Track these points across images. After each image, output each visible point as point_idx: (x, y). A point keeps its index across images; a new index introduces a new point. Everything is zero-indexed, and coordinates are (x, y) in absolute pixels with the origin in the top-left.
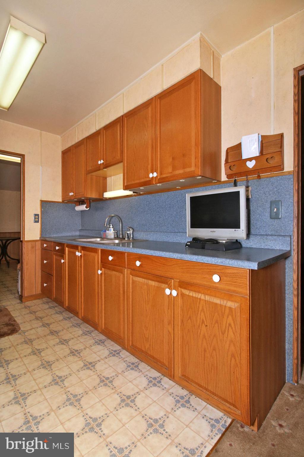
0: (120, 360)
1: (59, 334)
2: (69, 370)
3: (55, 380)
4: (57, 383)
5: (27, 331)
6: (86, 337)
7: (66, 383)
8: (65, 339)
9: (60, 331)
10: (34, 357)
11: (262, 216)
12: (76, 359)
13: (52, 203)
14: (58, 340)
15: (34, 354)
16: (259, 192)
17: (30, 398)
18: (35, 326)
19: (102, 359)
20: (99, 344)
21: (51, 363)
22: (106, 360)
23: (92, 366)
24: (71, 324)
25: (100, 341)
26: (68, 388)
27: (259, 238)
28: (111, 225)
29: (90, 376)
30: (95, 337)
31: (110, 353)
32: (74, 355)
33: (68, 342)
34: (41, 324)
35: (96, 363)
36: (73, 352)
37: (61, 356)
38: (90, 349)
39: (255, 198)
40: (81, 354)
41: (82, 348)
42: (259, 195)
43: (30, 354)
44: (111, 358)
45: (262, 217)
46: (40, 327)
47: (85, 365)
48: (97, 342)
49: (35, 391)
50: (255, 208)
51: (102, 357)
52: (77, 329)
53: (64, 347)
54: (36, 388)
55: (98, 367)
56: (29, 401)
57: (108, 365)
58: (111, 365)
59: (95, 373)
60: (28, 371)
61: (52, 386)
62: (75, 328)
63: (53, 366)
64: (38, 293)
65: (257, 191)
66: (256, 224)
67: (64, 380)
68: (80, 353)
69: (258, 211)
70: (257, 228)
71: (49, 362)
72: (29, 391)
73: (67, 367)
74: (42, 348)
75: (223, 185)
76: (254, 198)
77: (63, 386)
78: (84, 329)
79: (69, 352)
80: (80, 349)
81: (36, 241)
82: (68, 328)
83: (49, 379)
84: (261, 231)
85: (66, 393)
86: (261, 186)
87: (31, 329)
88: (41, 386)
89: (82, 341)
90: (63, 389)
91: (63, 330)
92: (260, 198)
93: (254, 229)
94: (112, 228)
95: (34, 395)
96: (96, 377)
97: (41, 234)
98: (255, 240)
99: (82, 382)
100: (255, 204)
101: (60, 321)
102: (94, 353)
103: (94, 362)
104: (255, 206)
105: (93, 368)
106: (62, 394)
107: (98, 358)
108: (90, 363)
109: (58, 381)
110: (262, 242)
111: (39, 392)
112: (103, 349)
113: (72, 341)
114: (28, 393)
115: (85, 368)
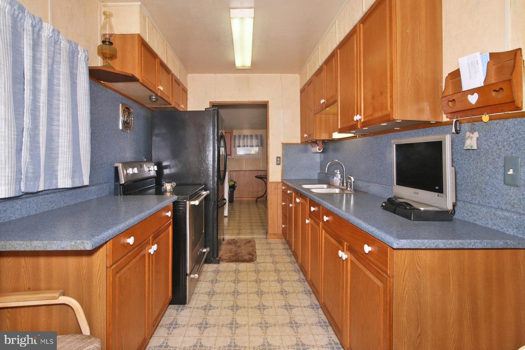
0: (316, 314)
1: (280, 274)
2: (273, 303)
3: (260, 306)
4: (259, 309)
5: (260, 263)
6: (299, 283)
7: (265, 312)
8: (282, 279)
9: (282, 271)
10: (255, 284)
11: (493, 178)
12: (282, 298)
13: (292, 145)
14: (277, 278)
15: (256, 282)
16: (490, 140)
17: (240, 310)
18: (267, 261)
19: (301, 307)
20: (306, 294)
21: (264, 293)
22: (304, 309)
23: (290, 308)
24: (294, 269)
25: (308, 291)
26: (265, 315)
27: (485, 211)
28: (338, 171)
29: (284, 315)
30: (306, 287)
31: (311, 305)
32: (282, 294)
33: (283, 282)
34: (271, 261)
35: (294, 307)
36: (282, 292)
37: (273, 291)
38: (296, 295)
39: (484, 149)
40: (288, 296)
41: (292, 291)
42: (489, 145)
43: (253, 281)
44: (309, 309)
45: (492, 180)
46: (270, 263)
47: (286, 306)
48: (306, 291)
49: (245, 307)
50: (484, 165)
51: (302, 305)
52: (296, 274)
53: (279, 285)
54: (246, 306)
55: (294, 311)
56: (239, 312)
57: (303, 313)
58: (305, 314)
59: (289, 314)
60: (247, 293)
61: (256, 309)
62: (295, 273)
63: (263, 296)
64: (280, 233)
65: (487, 140)
66: (485, 189)
67: (265, 309)
68: (287, 294)
69: (488, 170)
70: (486, 196)
71: (263, 292)
72: (241, 306)
73: (272, 301)
74: (264, 279)
75: (445, 128)
76: (482, 150)
77: (263, 313)
78: (301, 276)
79: (280, 290)
80: (289, 291)
81: (278, 183)
82: (290, 271)
83: (256, 304)
84: (492, 202)
85: (261, 318)
86: (492, 132)
87: (263, 263)
88: (250, 306)
89: (294, 286)
90: (261, 315)
91: (284, 271)
92: (490, 150)
93: (483, 197)
94: (339, 174)
95: (243, 309)
96: (288, 317)
97: (282, 176)
98: (479, 213)
99: (276, 316)
100: (483, 158)
101: (286, 263)
102: (298, 299)
103: (293, 306)
104: (483, 161)
105: (290, 310)
106: (259, 318)
107: (298, 305)
108: (290, 306)
109: (261, 308)
110: (489, 218)
111: (246, 309)
112: (307, 299)
113: (287, 283)
114: (240, 307)
115: (284, 307)
